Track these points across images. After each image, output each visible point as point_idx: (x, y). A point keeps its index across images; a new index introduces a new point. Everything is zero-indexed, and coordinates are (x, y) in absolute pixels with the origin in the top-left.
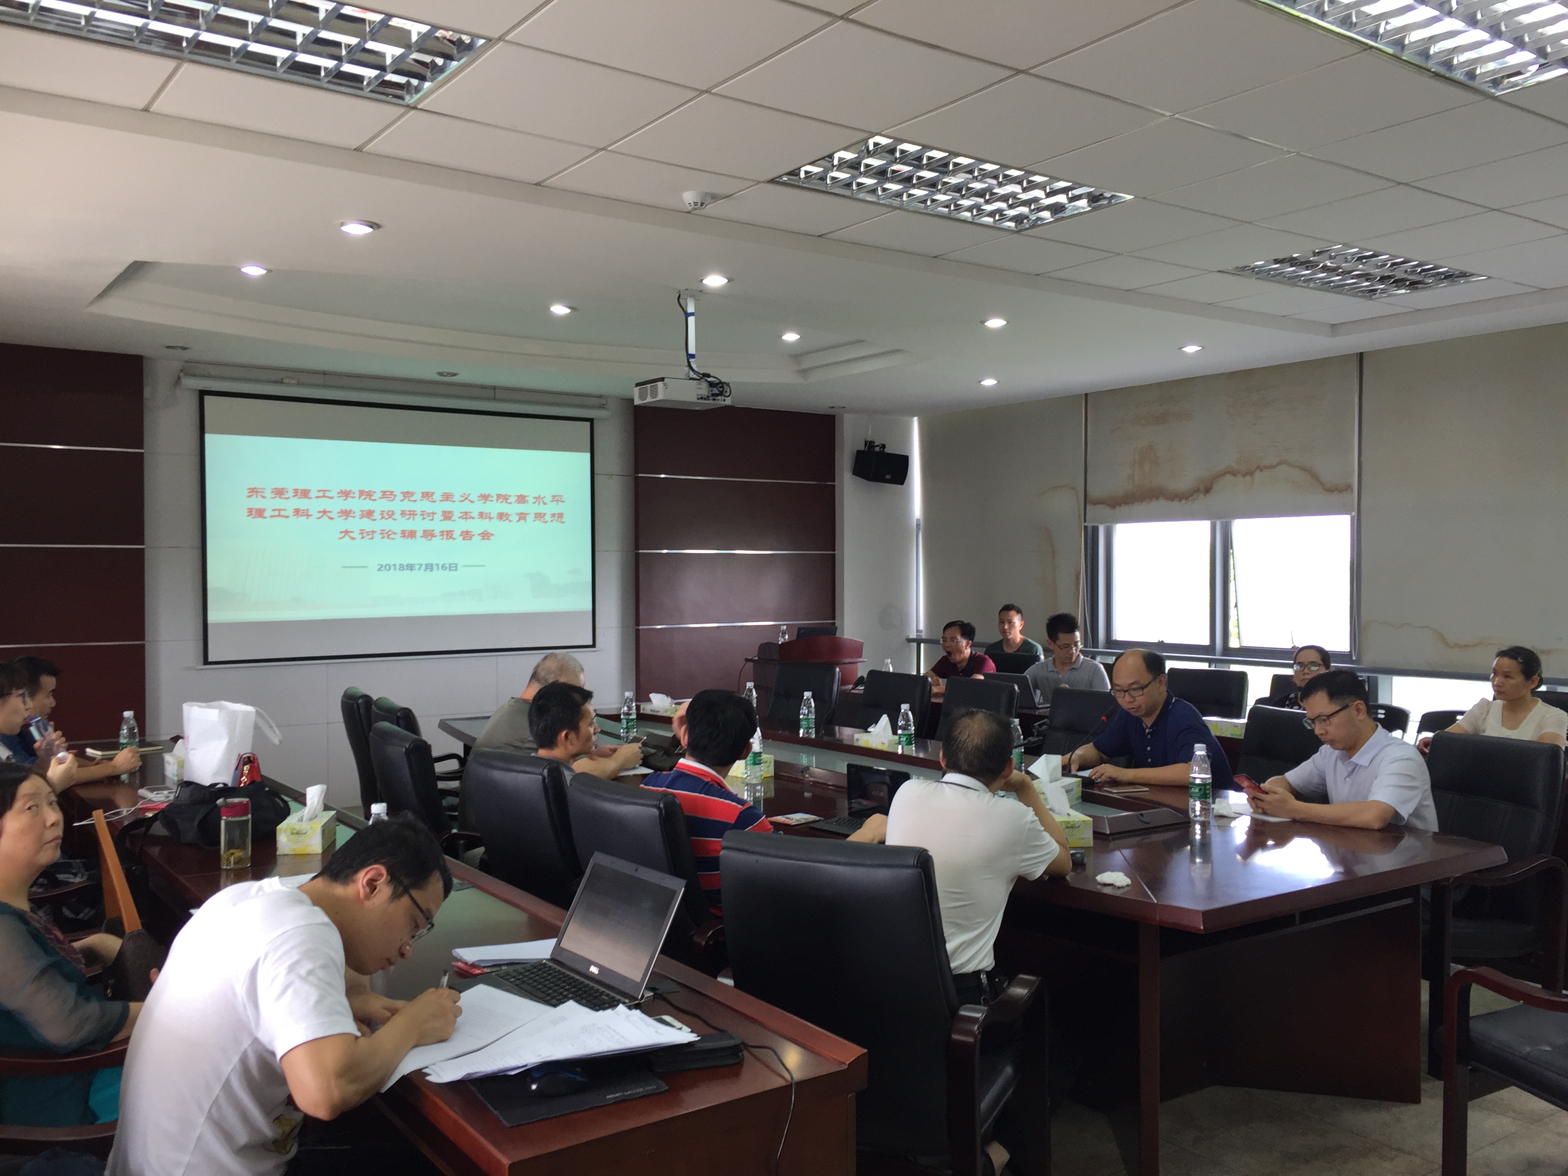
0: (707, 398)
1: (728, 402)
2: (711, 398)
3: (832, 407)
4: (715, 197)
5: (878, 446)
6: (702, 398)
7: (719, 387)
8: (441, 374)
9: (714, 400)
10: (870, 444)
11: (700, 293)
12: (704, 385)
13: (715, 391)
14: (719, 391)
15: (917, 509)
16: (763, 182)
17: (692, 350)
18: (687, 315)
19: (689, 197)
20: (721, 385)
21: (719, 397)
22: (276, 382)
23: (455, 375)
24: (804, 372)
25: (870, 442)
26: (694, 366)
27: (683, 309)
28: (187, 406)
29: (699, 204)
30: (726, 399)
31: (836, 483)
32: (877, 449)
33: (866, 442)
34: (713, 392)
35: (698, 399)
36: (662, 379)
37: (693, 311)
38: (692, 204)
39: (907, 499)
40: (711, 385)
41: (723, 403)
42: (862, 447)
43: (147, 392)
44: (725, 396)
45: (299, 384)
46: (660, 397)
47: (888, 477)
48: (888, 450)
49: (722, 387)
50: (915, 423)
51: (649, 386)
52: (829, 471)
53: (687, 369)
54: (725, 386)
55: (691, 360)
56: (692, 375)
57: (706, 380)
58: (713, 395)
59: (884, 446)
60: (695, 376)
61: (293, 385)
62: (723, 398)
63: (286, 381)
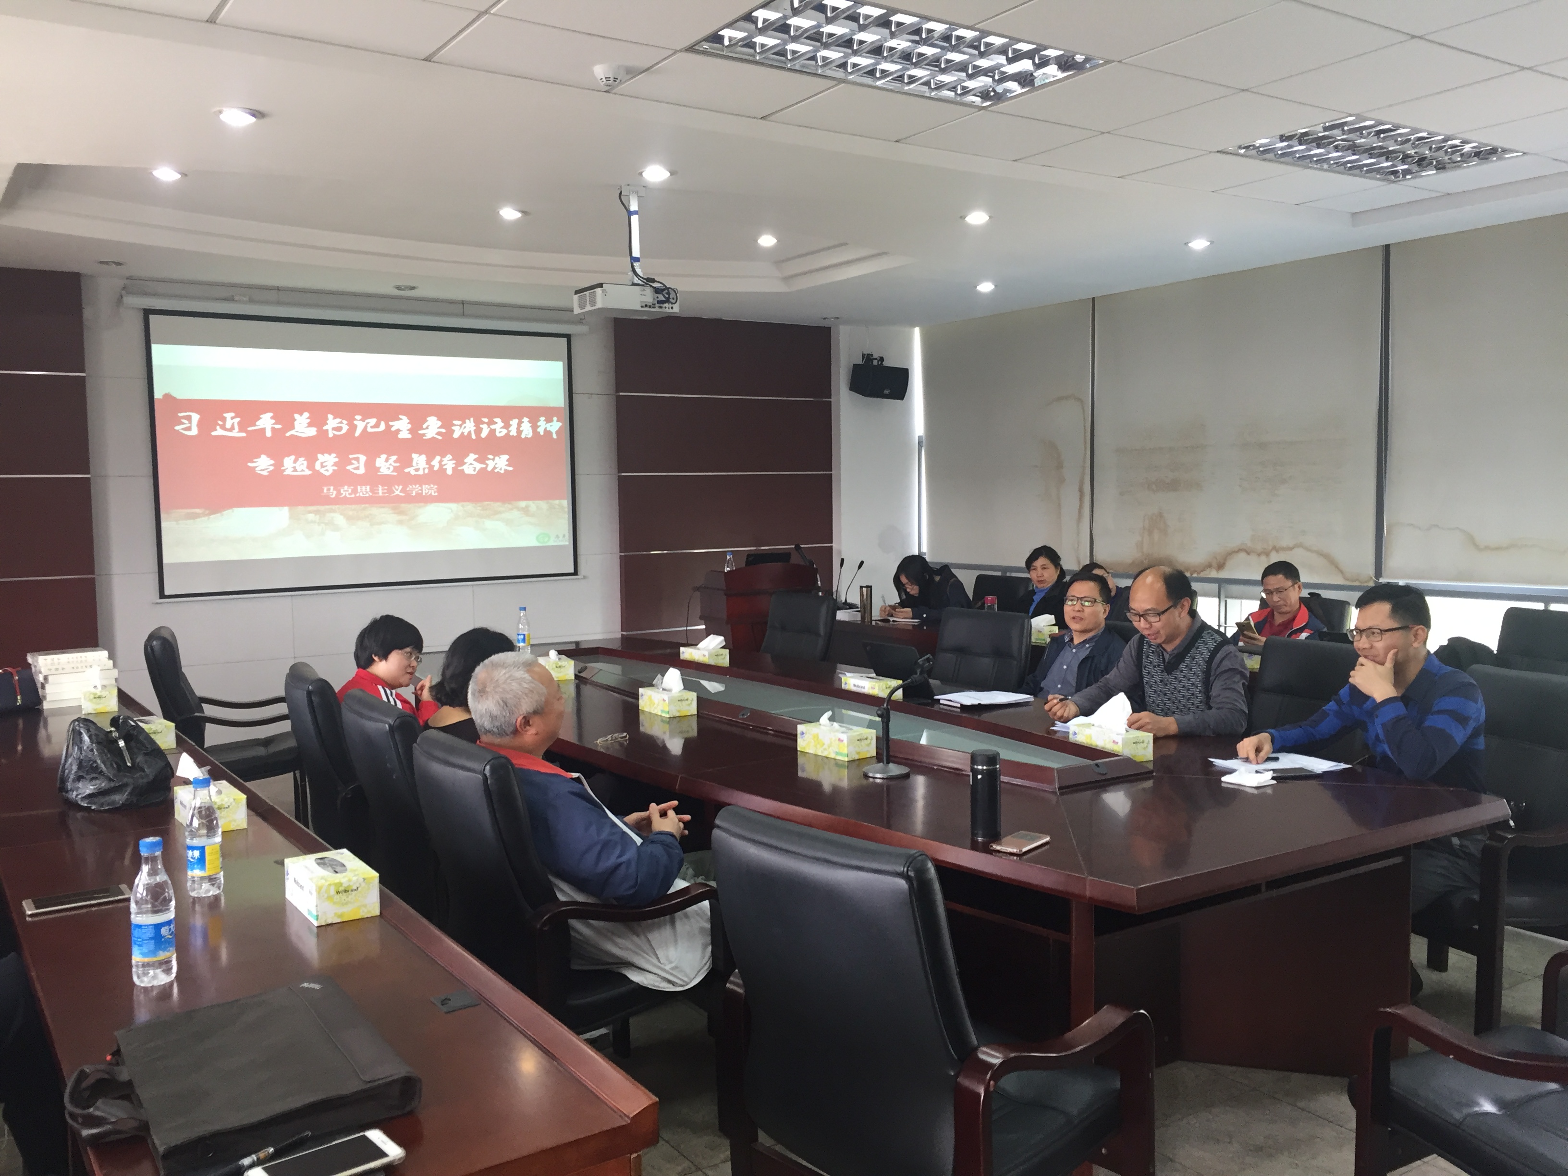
0: (653, 306)
1: (676, 309)
2: (657, 305)
3: (825, 319)
4: (632, 72)
5: (876, 359)
6: (646, 306)
7: (665, 294)
8: (399, 288)
9: (661, 307)
10: (868, 358)
11: (644, 190)
12: (649, 291)
13: (661, 298)
14: (664, 297)
15: (918, 426)
16: (681, 51)
17: (636, 253)
18: (630, 213)
19: (600, 71)
20: (666, 291)
21: (666, 305)
22: (225, 299)
23: (413, 288)
24: (787, 279)
25: (868, 354)
26: (638, 271)
27: (625, 208)
28: (133, 326)
29: (612, 79)
30: (674, 306)
31: (833, 399)
32: (875, 363)
33: (863, 355)
34: (659, 299)
35: (642, 307)
36: (600, 285)
37: (637, 209)
38: (604, 80)
39: (907, 414)
40: (657, 291)
41: (671, 310)
42: (859, 361)
43: (87, 313)
44: (672, 303)
45: (251, 301)
46: (599, 305)
47: (886, 392)
48: (887, 363)
49: (669, 293)
50: (917, 332)
51: (587, 293)
52: (824, 388)
53: (631, 273)
54: (671, 292)
55: (636, 264)
56: (636, 280)
57: (651, 286)
58: (659, 302)
59: (882, 359)
60: (640, 282)
61: (244, 302)
62: (671, 305)
63: (236, 298)
